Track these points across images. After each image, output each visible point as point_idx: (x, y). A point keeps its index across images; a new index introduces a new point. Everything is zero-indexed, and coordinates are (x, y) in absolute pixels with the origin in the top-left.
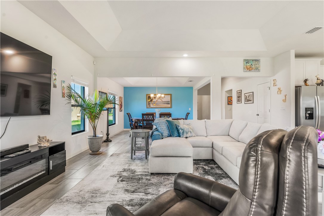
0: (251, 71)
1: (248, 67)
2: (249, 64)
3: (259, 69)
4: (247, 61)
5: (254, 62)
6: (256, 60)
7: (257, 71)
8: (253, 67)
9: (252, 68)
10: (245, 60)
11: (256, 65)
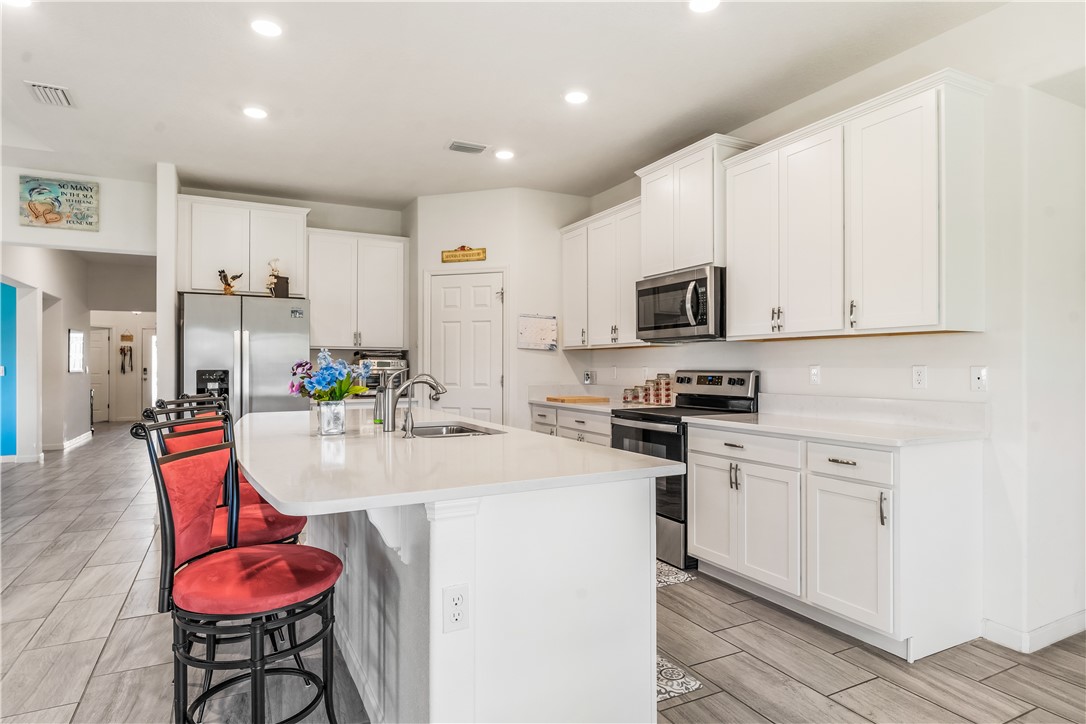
0: (55, 224)
1: (41, 209)
2: (41, 198)
3: (90, 220)
4: (33, 185)
5: (69, 191)
6: (77, 186)
7: (84, 226)
8: (65, 208)
9: (58, 213)
10: (24, 180)
11: (77, 205)
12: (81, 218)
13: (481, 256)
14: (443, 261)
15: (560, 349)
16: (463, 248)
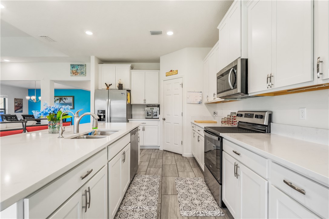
0: (77, 75)
1: (74, 72)
2: (74, 69)
3: (84, 73)
4: (73, 66)
5: (79, 67)
6: (81, 65)
7: (83, 75)
8: (79, 71)
9: (78, 72)
10: (71, 65)
11: (81, 70)
12: (82, 73)
13: (176, 73)
14: (166, 76)
15: (203, 103)
16: (171, 71)
